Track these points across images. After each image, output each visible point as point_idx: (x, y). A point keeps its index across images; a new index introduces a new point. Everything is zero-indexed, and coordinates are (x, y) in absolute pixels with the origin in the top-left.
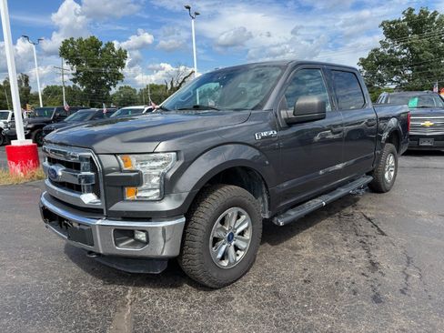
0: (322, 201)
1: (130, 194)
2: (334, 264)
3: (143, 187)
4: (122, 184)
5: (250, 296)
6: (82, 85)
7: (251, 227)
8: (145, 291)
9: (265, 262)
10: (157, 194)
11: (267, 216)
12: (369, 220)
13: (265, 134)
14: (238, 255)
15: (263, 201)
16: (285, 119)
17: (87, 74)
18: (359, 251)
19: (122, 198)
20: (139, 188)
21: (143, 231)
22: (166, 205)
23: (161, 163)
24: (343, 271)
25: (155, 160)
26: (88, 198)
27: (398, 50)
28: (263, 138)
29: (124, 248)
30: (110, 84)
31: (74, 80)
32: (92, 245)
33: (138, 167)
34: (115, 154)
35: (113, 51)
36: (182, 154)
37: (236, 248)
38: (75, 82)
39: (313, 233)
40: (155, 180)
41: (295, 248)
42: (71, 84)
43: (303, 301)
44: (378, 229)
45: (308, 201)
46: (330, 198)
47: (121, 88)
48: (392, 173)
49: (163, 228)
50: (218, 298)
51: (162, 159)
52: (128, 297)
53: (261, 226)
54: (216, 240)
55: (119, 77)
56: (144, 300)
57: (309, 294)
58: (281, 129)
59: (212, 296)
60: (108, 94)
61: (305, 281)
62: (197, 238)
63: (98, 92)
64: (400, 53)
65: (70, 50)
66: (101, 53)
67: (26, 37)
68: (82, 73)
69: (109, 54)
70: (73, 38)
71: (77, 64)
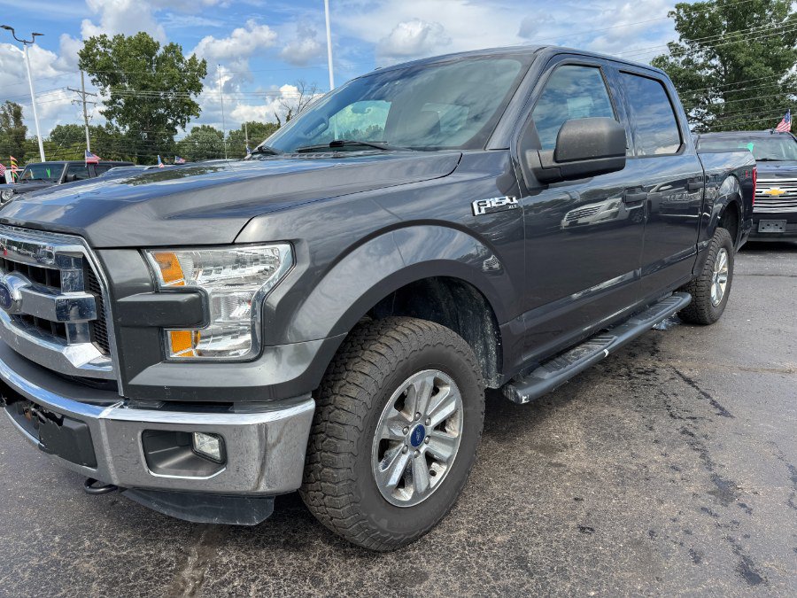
0: (602, 348)
1: (180, 346)
2: (636, 486)
3: (212, 327)
4: (158, 323)
5: (462, 569)
6: (123, 124)
7: (461, 412)
8: (227, 557)
9: (488, 483)
10: (246, 344)
11: (494, 385)
12: (689, 381)
13: (493, 202)
14: (433, 474)
15: (486, 353)
16: (536, 171)
17: (132, 104)
18: (682, 454)
19: (161, 357)
20: (202, 332)
21: (214, 435)
22: (267, 373)
23: (253, 270)
24: (661, 502)
25: (240, 262)
26: (83, 355)
27: (701, 61)
28: (490, 211)
29: (168, 474)
30: (175, 123)
31: (108, 115)
32: (94, 465)
33: (200, 281)
34: (139, 249)
35: (180, 60)
36: (304, 249)
37: (430, 458)
38: (110, 118)
39: (583, 413)
40: (241, 311)
41: (549, 449)
43: (585, 582)
44: (713, 403)
45: (573, 347)
46: (619, 339)
47: (195, 130)
48: (723, 287)
49: (260, 426)
50: (390, 575)
51: (255, 260)
52: (187, 573)
53: (483, 409)
54: (385, 445)
55: (191, 108)
56: (223, 584)
57: (594, 562)
58: (528, 192)
59: (378, 570)
60: (171, 140)
61: (582, 529)
62: (342, 446)
63: (152, 137)
64: (703, 67)
65: (98, 57)
66: (157, 63)
67: (8, 28)
68: (121, 101)
69: (173, 66)
70: (105, 36)
71: (113, 84)
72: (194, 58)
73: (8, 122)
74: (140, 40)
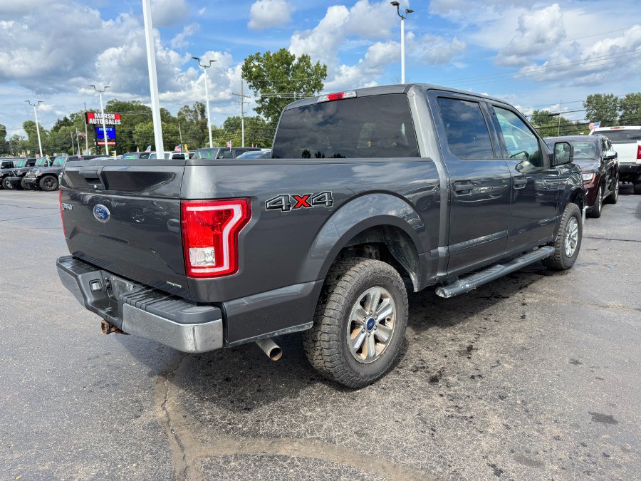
6: (267, 116)
17: (274, 101)
31: (258, 110)
35: (309, 67)
38: (259, 113)
42: (255, 114)
65: (254, 69)
66: (293, 71)
67: (196, 59)
68: (267, 99)
69: (303, 71)
70: (259, 53)
71: (262, 88)
72: (318, 64)
73: (197, 116)
74: (281, 55)
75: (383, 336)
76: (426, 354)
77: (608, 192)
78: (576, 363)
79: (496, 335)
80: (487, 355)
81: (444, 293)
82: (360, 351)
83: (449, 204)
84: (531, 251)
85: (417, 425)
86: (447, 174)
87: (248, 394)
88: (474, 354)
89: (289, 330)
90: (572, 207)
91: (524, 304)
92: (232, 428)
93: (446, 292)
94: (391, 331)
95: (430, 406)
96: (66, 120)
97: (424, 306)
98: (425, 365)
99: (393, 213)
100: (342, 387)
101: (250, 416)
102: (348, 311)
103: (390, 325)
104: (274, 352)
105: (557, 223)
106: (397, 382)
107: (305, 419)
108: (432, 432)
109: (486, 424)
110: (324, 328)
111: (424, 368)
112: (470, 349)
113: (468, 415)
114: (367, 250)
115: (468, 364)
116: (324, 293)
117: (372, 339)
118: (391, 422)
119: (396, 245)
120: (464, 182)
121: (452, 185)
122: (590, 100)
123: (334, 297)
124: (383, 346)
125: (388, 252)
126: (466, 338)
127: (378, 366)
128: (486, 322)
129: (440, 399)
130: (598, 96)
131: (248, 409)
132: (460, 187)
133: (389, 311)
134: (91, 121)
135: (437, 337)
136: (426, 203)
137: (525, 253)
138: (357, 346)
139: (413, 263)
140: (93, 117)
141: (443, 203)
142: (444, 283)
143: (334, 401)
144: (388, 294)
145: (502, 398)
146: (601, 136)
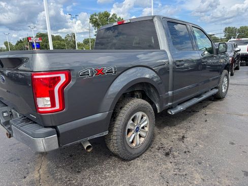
75: (143, 134)
76: (164, 141)
77: (236, 65)
78: (233, 144)
79: (195, 130)
80: (191, 140)
81: (171, 112)
82: (132, 142)
83: (173, 71)
84: (208, 91)
85: (160, 180)
86: (173, 58)
87: (80, 164)
88: (185, 140)
89: (96, 136)
90: (225, 71)
91: (206, 115)
92: (70, 183)
93: (172, 111)
94: (147, 132)
95: (166, 169)
96: (21, 40)
97: (162, 117)
98: (163, 146)
99: (147, 76)
100: (124, 160)
101: (79, 176)
102: (126, 124)
103: (147, 129)
104: (88, 147)
105: (219, 79)
106: (150, 156)
107: (106, 177)
108: (167, 184)
109: (193, 178)
110: (114, 133)
111: (162, 148)
112: (183, 137)
113: (184, 173)
114: (136, 94)
115: (183, 145)
116: (114, 116)
117: (138, 136)
118: (147, 179)
119: (149, 91)
120: (180, 61)
121: (174, 63)
122: (226, 29)
123: (119, 118)
124: (143, 139)
125: (146, 95)
126: (182, 132)
127: (141, 148)
128: (190, 124)
129: (170, 165)
130: (229, 27)
131: (79, 172)
132: (178, 63)
133: (146, 123)
134: (30, 41)
135: (168, 132)
136: (163, 71)
137: (206, 92)
138: (131, 140)
139: (157, 99)
140: (30, 39)
141: (171, 71)
142: (171, 108)
143: (120, 167)
144: (145, 115)
145: (200, 163)
146: (233, 42)
